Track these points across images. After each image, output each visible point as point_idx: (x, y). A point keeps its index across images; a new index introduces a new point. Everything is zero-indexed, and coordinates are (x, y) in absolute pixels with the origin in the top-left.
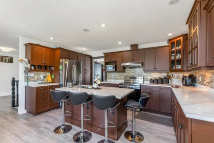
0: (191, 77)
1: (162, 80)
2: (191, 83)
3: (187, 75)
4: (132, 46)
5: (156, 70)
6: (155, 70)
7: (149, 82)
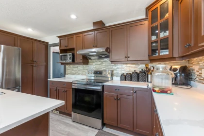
0: (184, 69)
1: (138, 75)
2: (184, 81)
3: (178, 67)
4: (95, 24)
5: (129, 59)
6: (127, 60)
7: (119, 78)
